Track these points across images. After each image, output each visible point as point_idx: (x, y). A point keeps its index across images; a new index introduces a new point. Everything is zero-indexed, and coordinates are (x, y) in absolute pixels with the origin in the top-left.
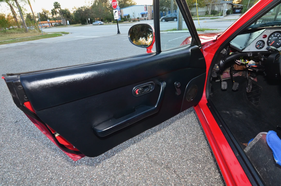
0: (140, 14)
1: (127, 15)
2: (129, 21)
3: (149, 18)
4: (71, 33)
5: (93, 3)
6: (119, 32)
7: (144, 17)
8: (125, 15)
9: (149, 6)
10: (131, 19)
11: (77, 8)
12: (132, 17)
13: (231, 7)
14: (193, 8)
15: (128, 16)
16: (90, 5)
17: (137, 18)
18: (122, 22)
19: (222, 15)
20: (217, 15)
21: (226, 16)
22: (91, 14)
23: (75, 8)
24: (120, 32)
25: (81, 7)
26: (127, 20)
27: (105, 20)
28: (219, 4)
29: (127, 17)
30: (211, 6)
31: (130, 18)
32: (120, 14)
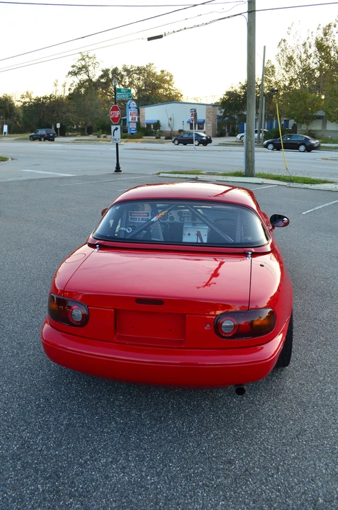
0: (185, 122)
1: (154, 122)
2: (157, 138)
3: (209, 133)
4: (12, 159)
5: (73, 89)
6: (118, 169)
7: (195, 129)
8: (149, 122)
9: (211, 107)
10: (161, 131)
11: (34, 96)
12: (165, 128)
15: (157, 125)
16: (67, 94)
17: (177, 130)
18: (140, 137)
22: (64, 113)
23: (28, 95)
24: (121, 170)
25: (44, 98)
26: (152, 132)
27: (98, 129)
29: (152, 127)
31: (161, 128)
32: (137, 120)
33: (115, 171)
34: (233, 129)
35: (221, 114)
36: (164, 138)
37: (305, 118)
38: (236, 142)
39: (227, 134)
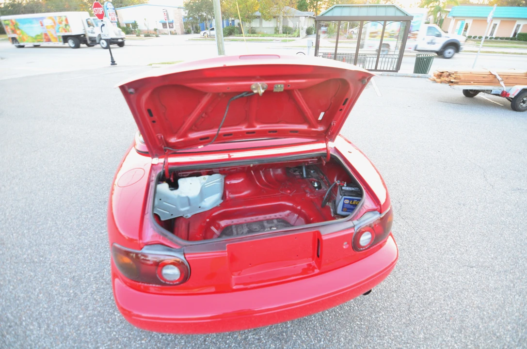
0: (158, 22)
1: (131, 22)
2: (137, 36)
3: (179, 31)
6: (113, 63)
7: (166, 28)
8: (127, 22)
9: (177, 9)
10: (139, 30)
12: (141, 26)
13: (314, 23)
14: (253, 20)
15: (135, 25)
17: (153, 29)
19: (298, 36)
20: (292, 35)
21: (306, 37)
24: (116, 63)
26: (132, 31)
28: (293, 17)
29: (131, 26)
30: (282, 19)
31: (139, 28)
32: (116, 21)
33: (112, 64)
34: (196, 28)
35: (186, 15)
36: (143, 35)
37: (248, 18)
38: (201, 37)
39: (192, 31)
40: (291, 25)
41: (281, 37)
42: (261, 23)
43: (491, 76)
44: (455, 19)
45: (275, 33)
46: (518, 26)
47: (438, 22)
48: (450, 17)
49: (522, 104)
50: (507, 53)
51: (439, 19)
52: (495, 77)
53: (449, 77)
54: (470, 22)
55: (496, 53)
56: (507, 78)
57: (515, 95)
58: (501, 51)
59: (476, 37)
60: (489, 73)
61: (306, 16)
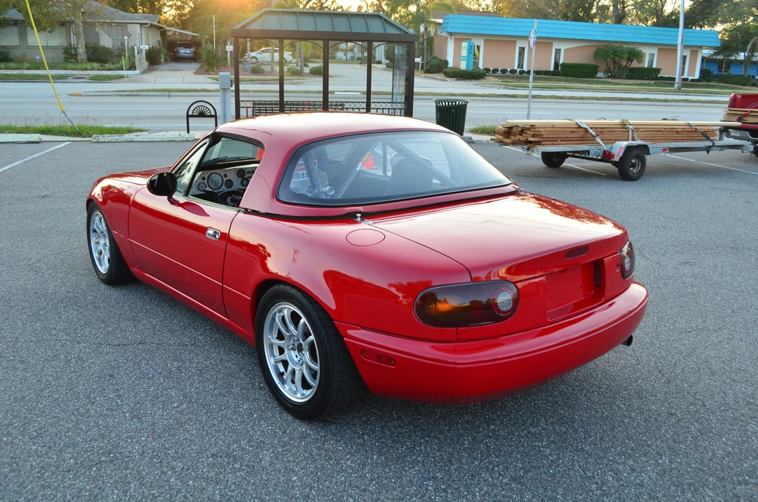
13: (159, 38)
19: (133, 67)
20: (113, 64)
21: (149, 70)
28: (110, 24)
30: (81, 29)
40: (106, 41)
41: (86, 69)
42: (23, 36)
43: (580, 129)
44: (453, 37)
45: (67, 60)
46: (558, 51)
47: (425, 42)
48: (444, 34)
49: (631, 169)
50: (561, 98)
51: (425, 37)
52: (586, 131)
53: (524, 134)
54: (480, 42)
55: (545, 97)
56: (602, 132)
57: (621, 155)
58: (550, 94)
59: (497, 70)
60: (576, 126)
61: (142, 24)
